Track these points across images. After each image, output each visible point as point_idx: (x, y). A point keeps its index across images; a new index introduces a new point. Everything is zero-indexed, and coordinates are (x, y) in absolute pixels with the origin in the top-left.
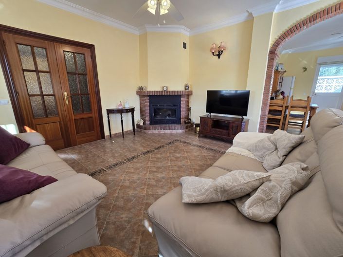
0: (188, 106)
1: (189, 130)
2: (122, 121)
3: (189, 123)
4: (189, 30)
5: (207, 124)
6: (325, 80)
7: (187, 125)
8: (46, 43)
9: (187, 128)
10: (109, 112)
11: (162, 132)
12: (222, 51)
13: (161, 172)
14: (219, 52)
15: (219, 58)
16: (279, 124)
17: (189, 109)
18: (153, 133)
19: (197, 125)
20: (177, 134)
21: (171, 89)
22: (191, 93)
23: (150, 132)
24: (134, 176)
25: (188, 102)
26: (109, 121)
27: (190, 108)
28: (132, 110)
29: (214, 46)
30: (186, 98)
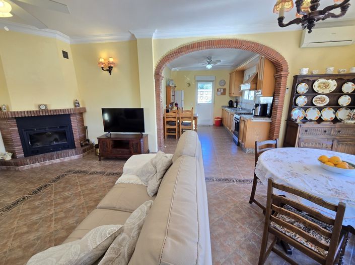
0: (83, 125)
1: (88, 154)
3: (86, 145)
4: (69, 37)
5: (107, 146)
7: (84, 148)
9: (84, 151)
11: (48, 163)
12: (112, 67)
14: (109, 67)
15: (110, 73)
16: (175, 133)
17: (85, 129)
18: (32, 168)
19: (97, 146)
20: (71, 163)
21: (53, 107)
22: (84, 110)
23: (26, 167)
25: (82, 121)
27: (86, 127)
29: (102, 60)
30: (78, 117)
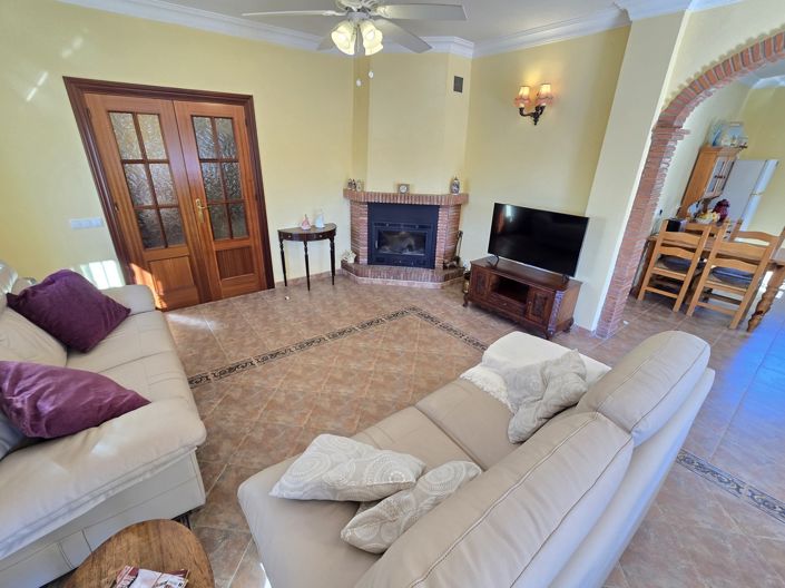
0: (457, 228)
1: (452, 284)
2: (307, 257)
3: (452, 267)
4: (472, 44)
5: (484, 282)
7: (447, 272)
8: (160, 104)
9: (446, 278)
10: (284, 236)
11: (391, 282)
12: (542, 108)
13: (350, 385)
14: (537, 108)
15: (536, 121)
16: (677, 293)
17: (458, 236)
18: (372, 284)
19: (467, 277)
20: (421, 293)
21: (418, 190)
22: (466, 198)
23: (365, 280)
24: (299, 386)
25: (457, 220)
26: (282, 254)
27: (461, 233)
28: (330, 235)
29: (525, 92)
30: (451, 211)
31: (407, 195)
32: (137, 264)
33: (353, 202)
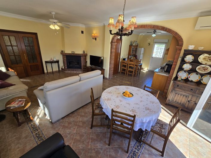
0: (86, 61)
2: (52, 66)
3: (85, 68)
4: (84, 25)
6: (160, 48)
8: (15, 34)
10: (46, 62)
15: (96, 40)
16: (125, 71)
21: (76, 53)
23: (67, 72)
25: (85, 59)
26: (46, 66)
27: (87, 62)
28: (57, 62)
29: (93, 35)
30: (84, 57)
31: (74, 54)
32: (10, 68)
33: (63, 55)
